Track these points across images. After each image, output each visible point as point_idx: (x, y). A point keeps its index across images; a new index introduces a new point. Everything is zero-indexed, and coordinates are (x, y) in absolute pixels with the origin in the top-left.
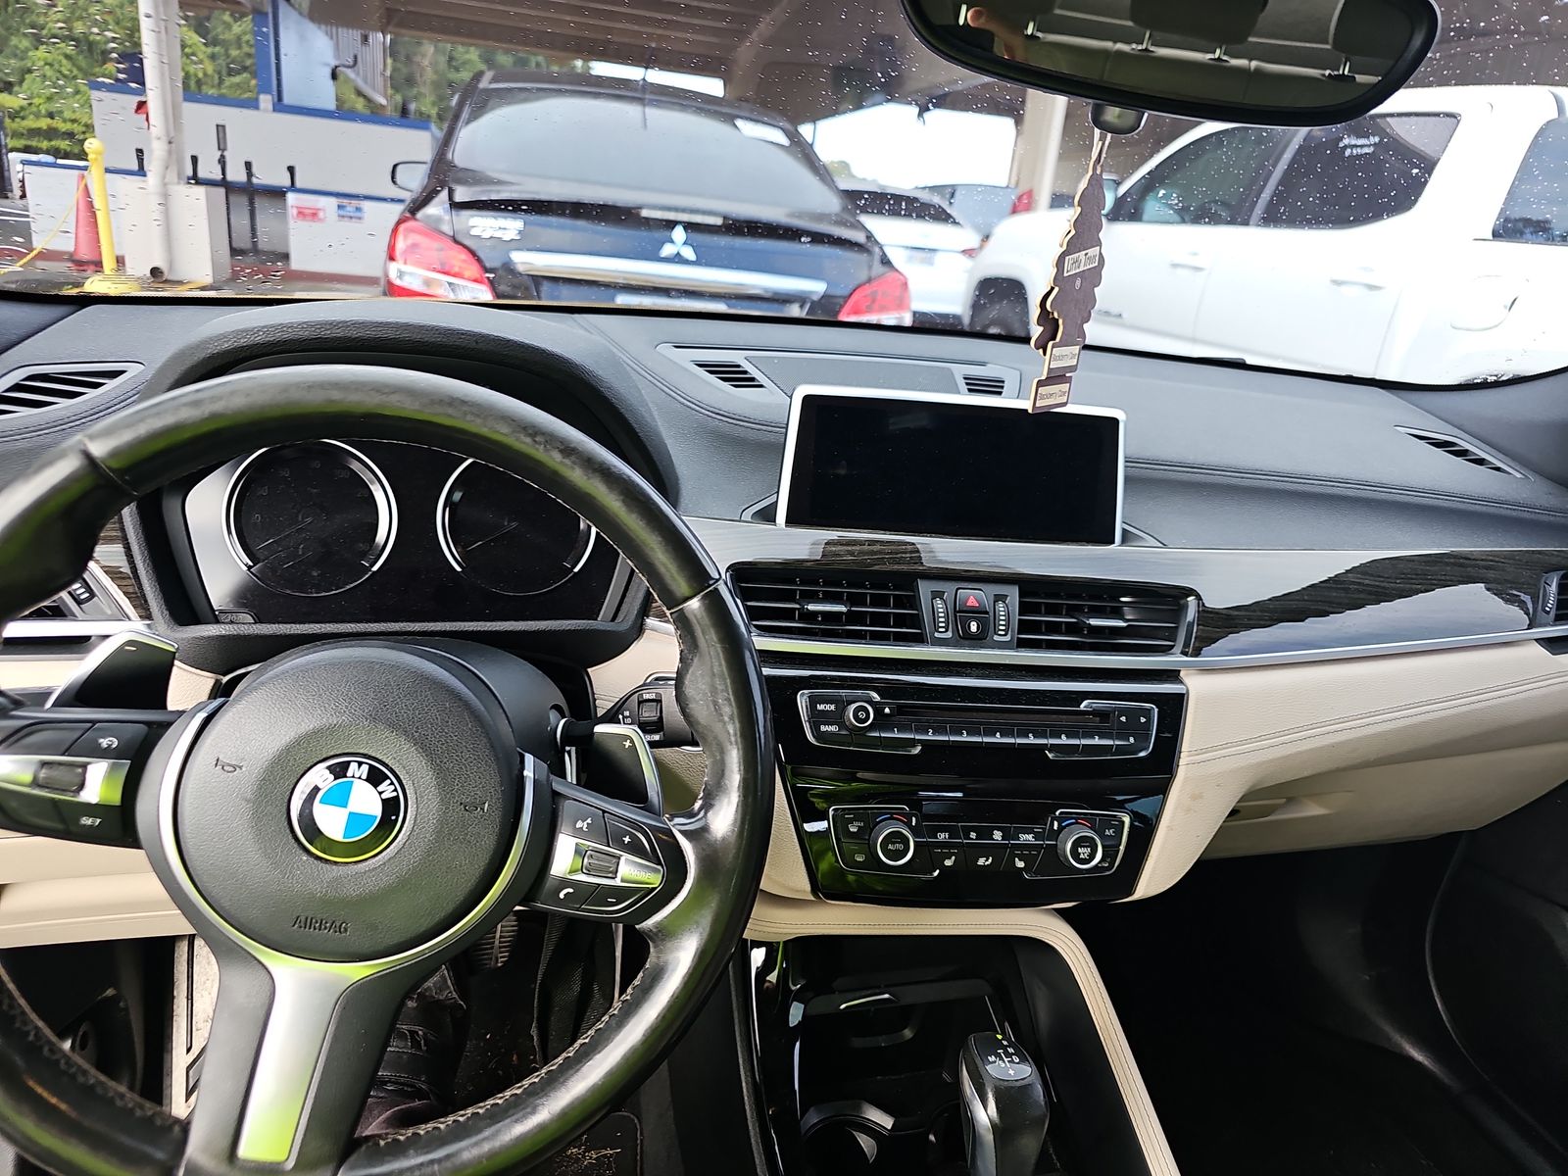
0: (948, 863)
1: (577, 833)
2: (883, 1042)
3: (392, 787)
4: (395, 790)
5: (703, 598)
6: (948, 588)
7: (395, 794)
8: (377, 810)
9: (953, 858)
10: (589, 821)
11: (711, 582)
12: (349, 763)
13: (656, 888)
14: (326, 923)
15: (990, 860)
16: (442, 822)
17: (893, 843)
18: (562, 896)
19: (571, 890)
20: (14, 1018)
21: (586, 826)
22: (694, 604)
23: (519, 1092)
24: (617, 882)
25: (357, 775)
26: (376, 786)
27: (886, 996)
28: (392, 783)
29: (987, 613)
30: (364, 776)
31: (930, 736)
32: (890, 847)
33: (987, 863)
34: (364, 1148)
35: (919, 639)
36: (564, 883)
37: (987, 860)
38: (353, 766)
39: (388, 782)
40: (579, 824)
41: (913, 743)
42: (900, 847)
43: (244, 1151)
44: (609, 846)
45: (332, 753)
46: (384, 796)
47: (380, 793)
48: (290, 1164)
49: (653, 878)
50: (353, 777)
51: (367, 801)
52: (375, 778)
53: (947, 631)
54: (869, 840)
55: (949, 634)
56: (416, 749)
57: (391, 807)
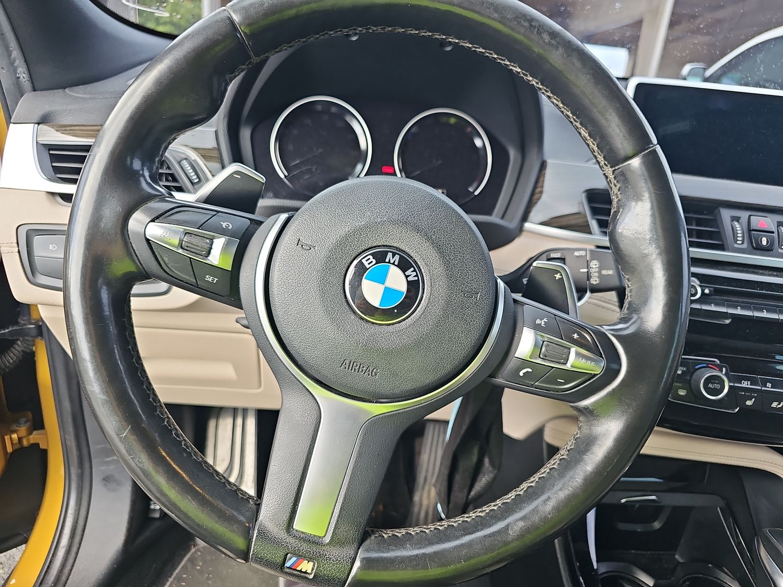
0: (749, 403)
1: (536, 328)
2: (639, 528)
3: (415, 274)
4: (417, 276)
5: (644, 156)
6: (744, 215)
7: (416, 278)
8: (403, 287)
9: (754, 399)
10: (545, 320)
11: (651, 146)
12: (388, 252)
13: (597, 374)
14: (363, 367)
15: (781, 405)
16: (448, 303)
17: (713, 383)
18: (521, 374)
19: (530, 370)
20: (156, 407)
21: (543, 323)
22: (636, 163)
23: (482, 514)
24: (568, 366)
25: (392, 262)
26: (404, 272)
27: (653, 497)
28: (414, 271)
29: (773, 232)
30: (396, 263)
31: (739, 311)
32: (710, 385)
33: (779, 406)
34: (373, 537)
35: (721, 247)
36: (524, 363)
37: (779, 404)
38: (390, 255)
39: (412, 269)
40: (538, 322)
41: (725, 315)
42: (718, 386)
43: (297, 525)
44: (562, 339)
45: (375, 244)
46: (410, 279)
47: (407, 277)
48: (327, 540)
49: (596, 368)
50: (389, 262)
51: (397, 280)
52: (404, 265)
53: (743, 243)
54: (690, 380)
55: (745, 246)
56: (433, 247)
57: (414, 287)
